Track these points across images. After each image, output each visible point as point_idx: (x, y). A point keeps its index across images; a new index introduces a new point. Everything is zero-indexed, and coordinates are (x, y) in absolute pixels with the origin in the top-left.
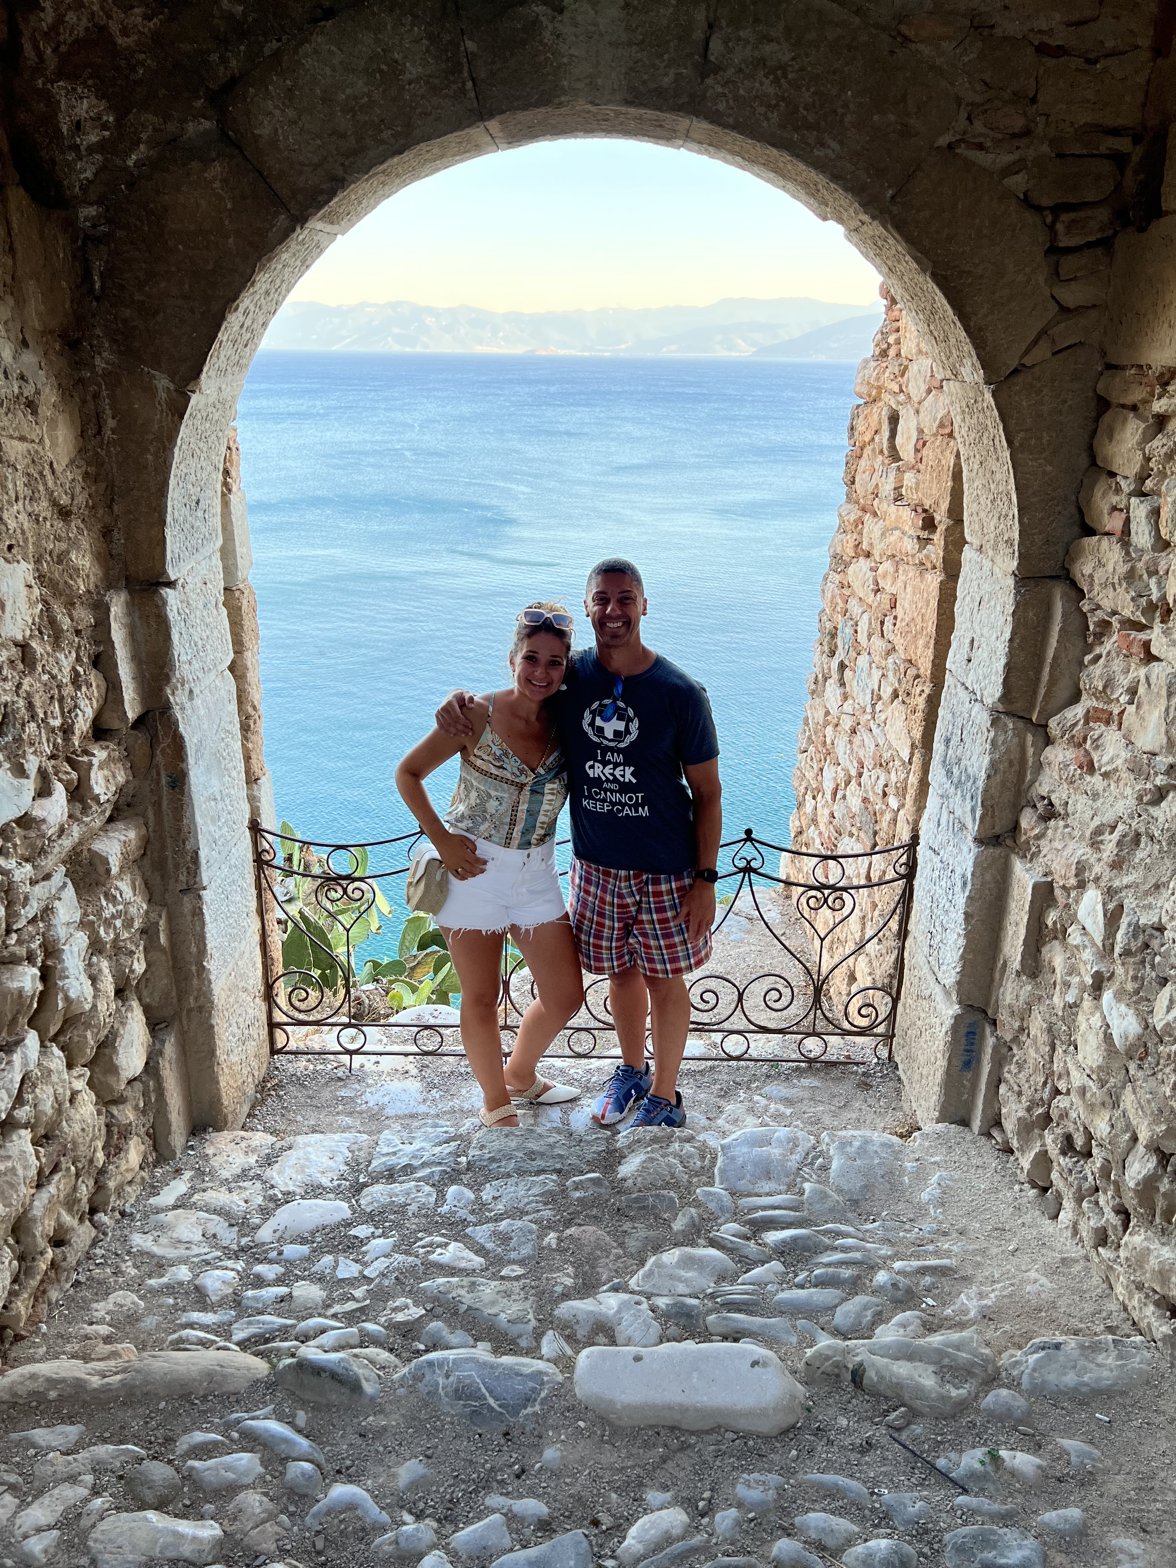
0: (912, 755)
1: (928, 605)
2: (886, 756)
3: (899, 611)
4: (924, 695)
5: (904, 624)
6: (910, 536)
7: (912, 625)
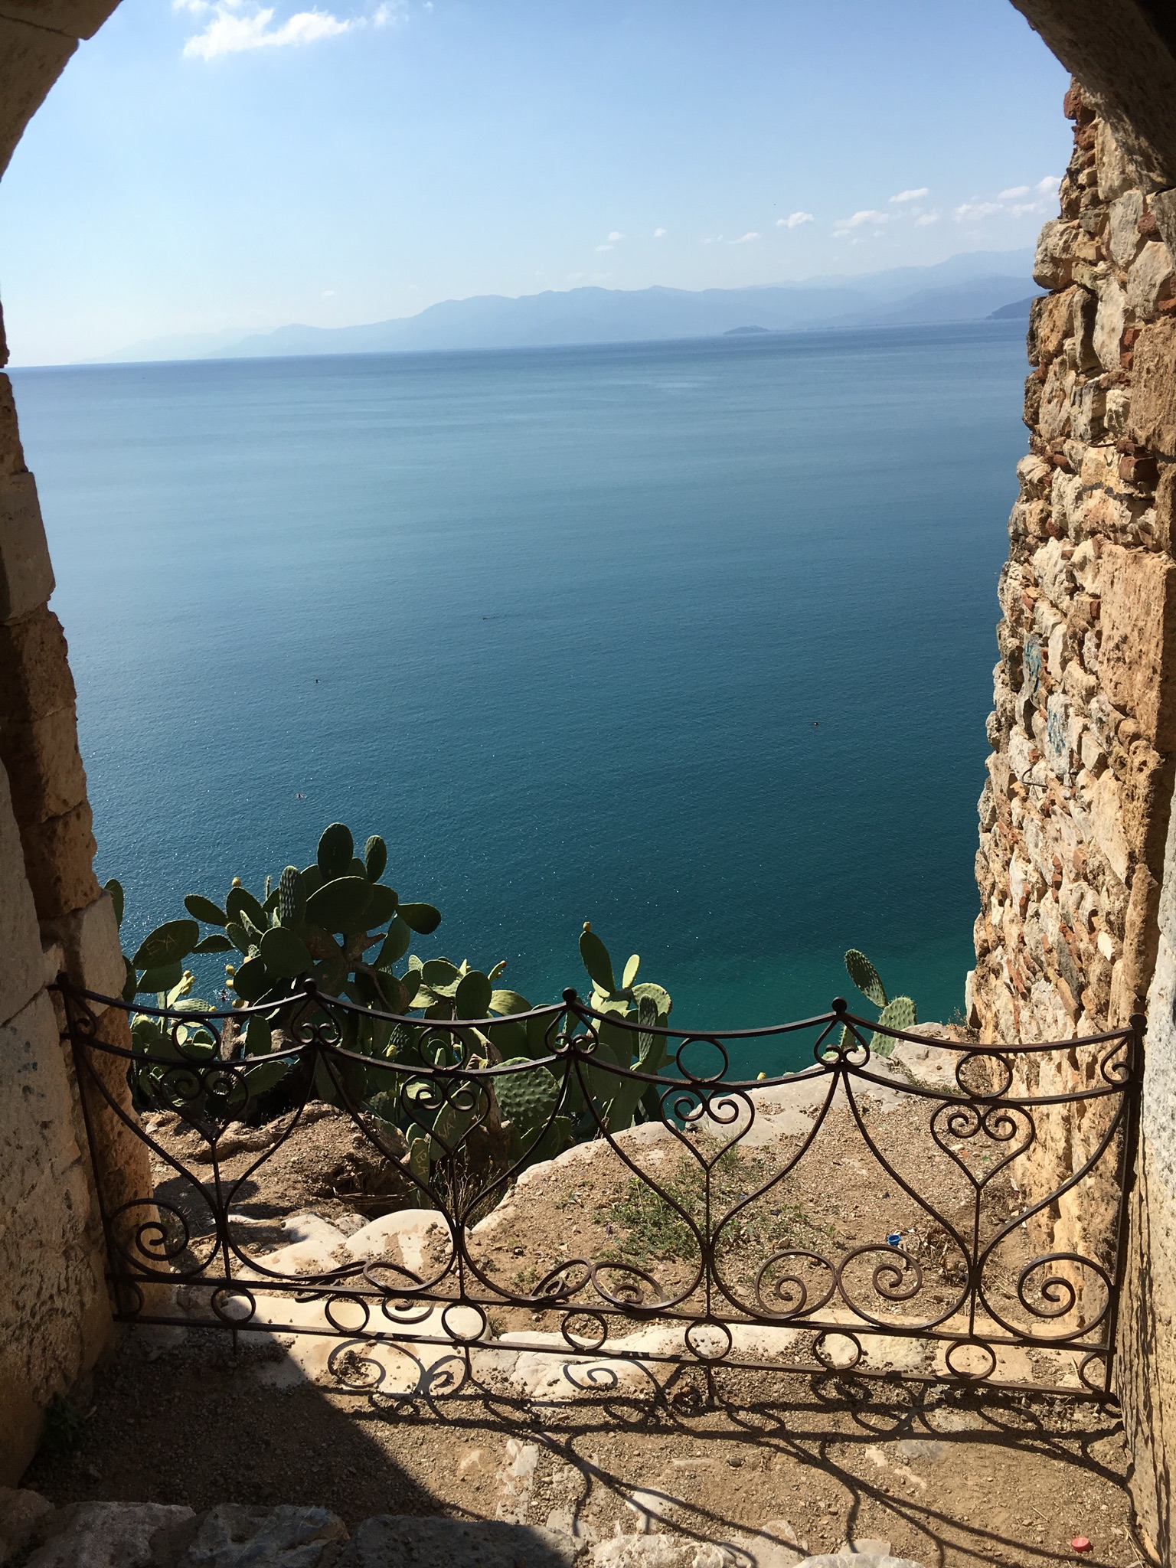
0: (1131, 870)
1: (1148, 614)
2: (1093, 863)
3: (1104, 623)
4: (1147, 772)
5: (1112, 644)
6: (1118, 497)
7: (1125, 647)
